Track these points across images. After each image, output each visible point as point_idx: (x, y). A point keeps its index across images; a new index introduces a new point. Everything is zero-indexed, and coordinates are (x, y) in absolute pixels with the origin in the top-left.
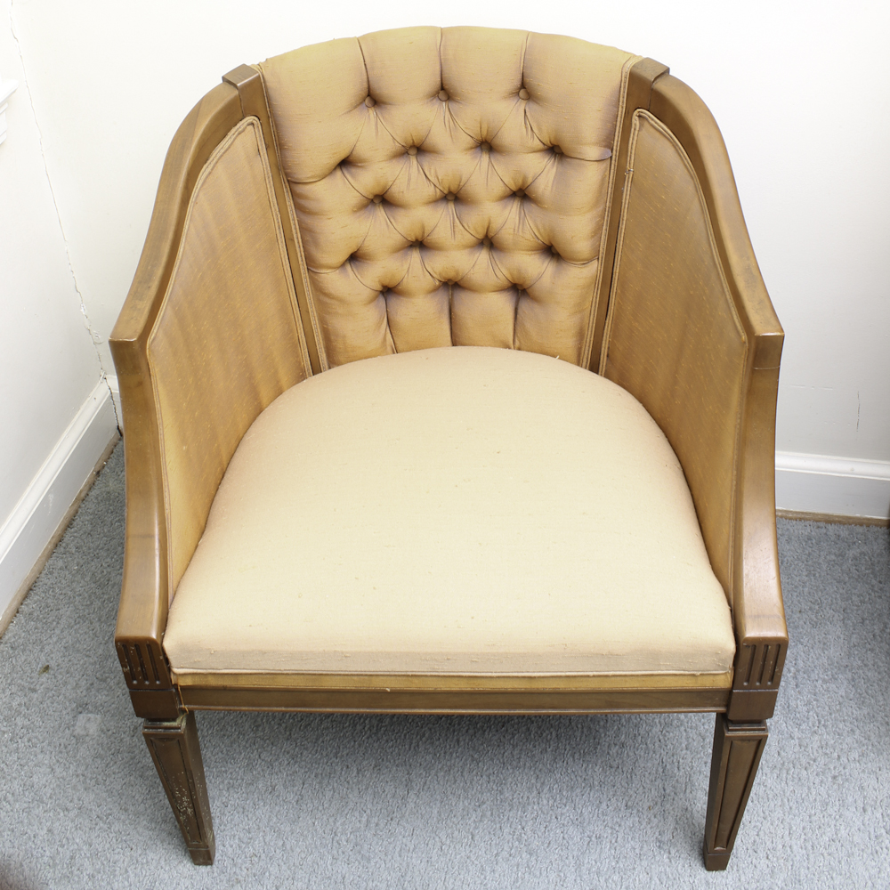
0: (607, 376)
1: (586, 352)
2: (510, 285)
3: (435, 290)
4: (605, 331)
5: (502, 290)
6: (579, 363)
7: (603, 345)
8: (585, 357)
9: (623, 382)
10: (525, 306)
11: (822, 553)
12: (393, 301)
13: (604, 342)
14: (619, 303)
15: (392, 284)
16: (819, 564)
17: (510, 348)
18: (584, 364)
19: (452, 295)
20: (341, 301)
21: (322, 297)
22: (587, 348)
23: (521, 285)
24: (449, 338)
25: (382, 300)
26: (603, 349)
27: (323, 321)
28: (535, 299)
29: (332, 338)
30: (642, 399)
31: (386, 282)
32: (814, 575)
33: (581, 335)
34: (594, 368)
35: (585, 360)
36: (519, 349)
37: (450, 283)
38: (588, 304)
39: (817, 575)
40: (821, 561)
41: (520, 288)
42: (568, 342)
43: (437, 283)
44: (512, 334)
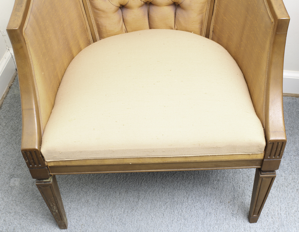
0: (213, 39)
1: (204, 30)
2: (173, 3)
3: (142, 6)
4: (212, 21)
5: (169, 5)
6: (201, 35)
7: (211, 27)
8: (204, 32)
9: (219, 42)
10: (179, 11)
11: (294, 109)
12: (125, 11)
13: (211, 26)
14: (218, 9)
15: (124, 4)
16: (293, 113)
17: (173, 29)
18: (203, 35)
19: (149, 8)
20: (103, 11)
21: (96, 10)
22: (204, 28)
23: (177, 3)
24: (148, 26)
25: (120, 11)
26: (211, 29)
27: (96, 21)
28: (183, 8)
29: (101, 27)
30: (227, 48)
31: (122, 3)
32: (291, 117)
33: (202, 23)
34: (207, 36)
35: (203, 33)
36: (177, 29)
37: (148, 3)
38: (205, 10)
39: (292, 117)
40: (294, 112)
41: (177, 4)
42: (196, 26)
43: (143, 3)
44: (174, 23)
